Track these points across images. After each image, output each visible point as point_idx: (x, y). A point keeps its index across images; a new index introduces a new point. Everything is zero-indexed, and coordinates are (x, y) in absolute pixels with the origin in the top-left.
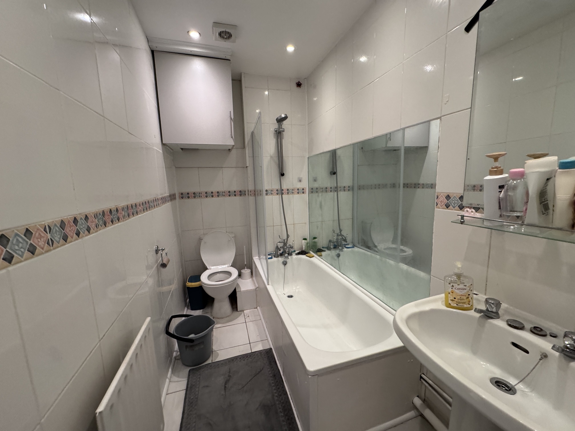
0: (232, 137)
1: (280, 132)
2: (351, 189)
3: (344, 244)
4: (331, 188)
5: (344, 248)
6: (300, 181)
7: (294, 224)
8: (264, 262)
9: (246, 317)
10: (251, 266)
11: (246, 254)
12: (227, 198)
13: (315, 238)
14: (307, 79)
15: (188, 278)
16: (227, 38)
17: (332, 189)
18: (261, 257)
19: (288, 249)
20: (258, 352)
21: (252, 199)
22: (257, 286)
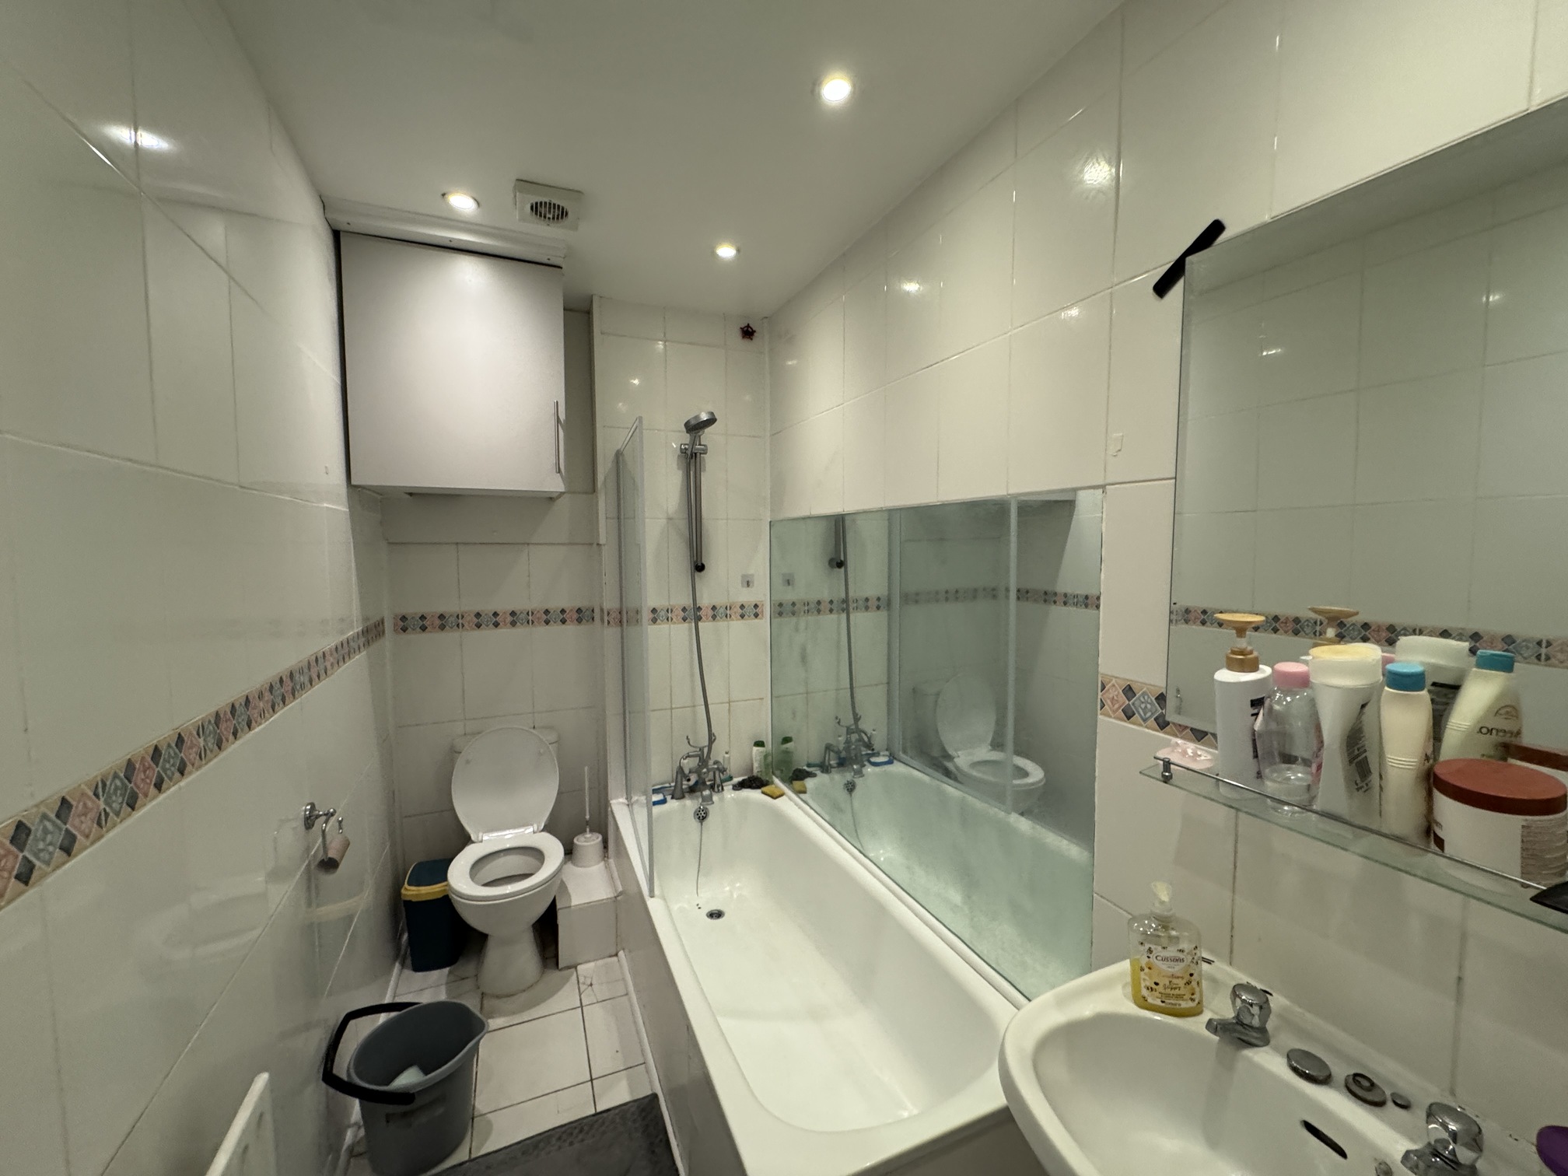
0: (559, 471)
1: (696, 454)
2: (883, 604)
3: (867, 754)
4: (831, 602)
5: (864, 766)
6: (748, 585)
7: (729, 702)
8: (641, 815)
9: (583, 988)
10: (603, 825)
11: (590, 788)
12: (541, 630)
13: (787, 740)
14: (769, 319)
15: (410, 872)
16: (553, 218)
17: (834, 606)
18: (635, 798)
19: (711, 774)
20: (617, 1111)
21: (611, 634)
22: (620, 889)
